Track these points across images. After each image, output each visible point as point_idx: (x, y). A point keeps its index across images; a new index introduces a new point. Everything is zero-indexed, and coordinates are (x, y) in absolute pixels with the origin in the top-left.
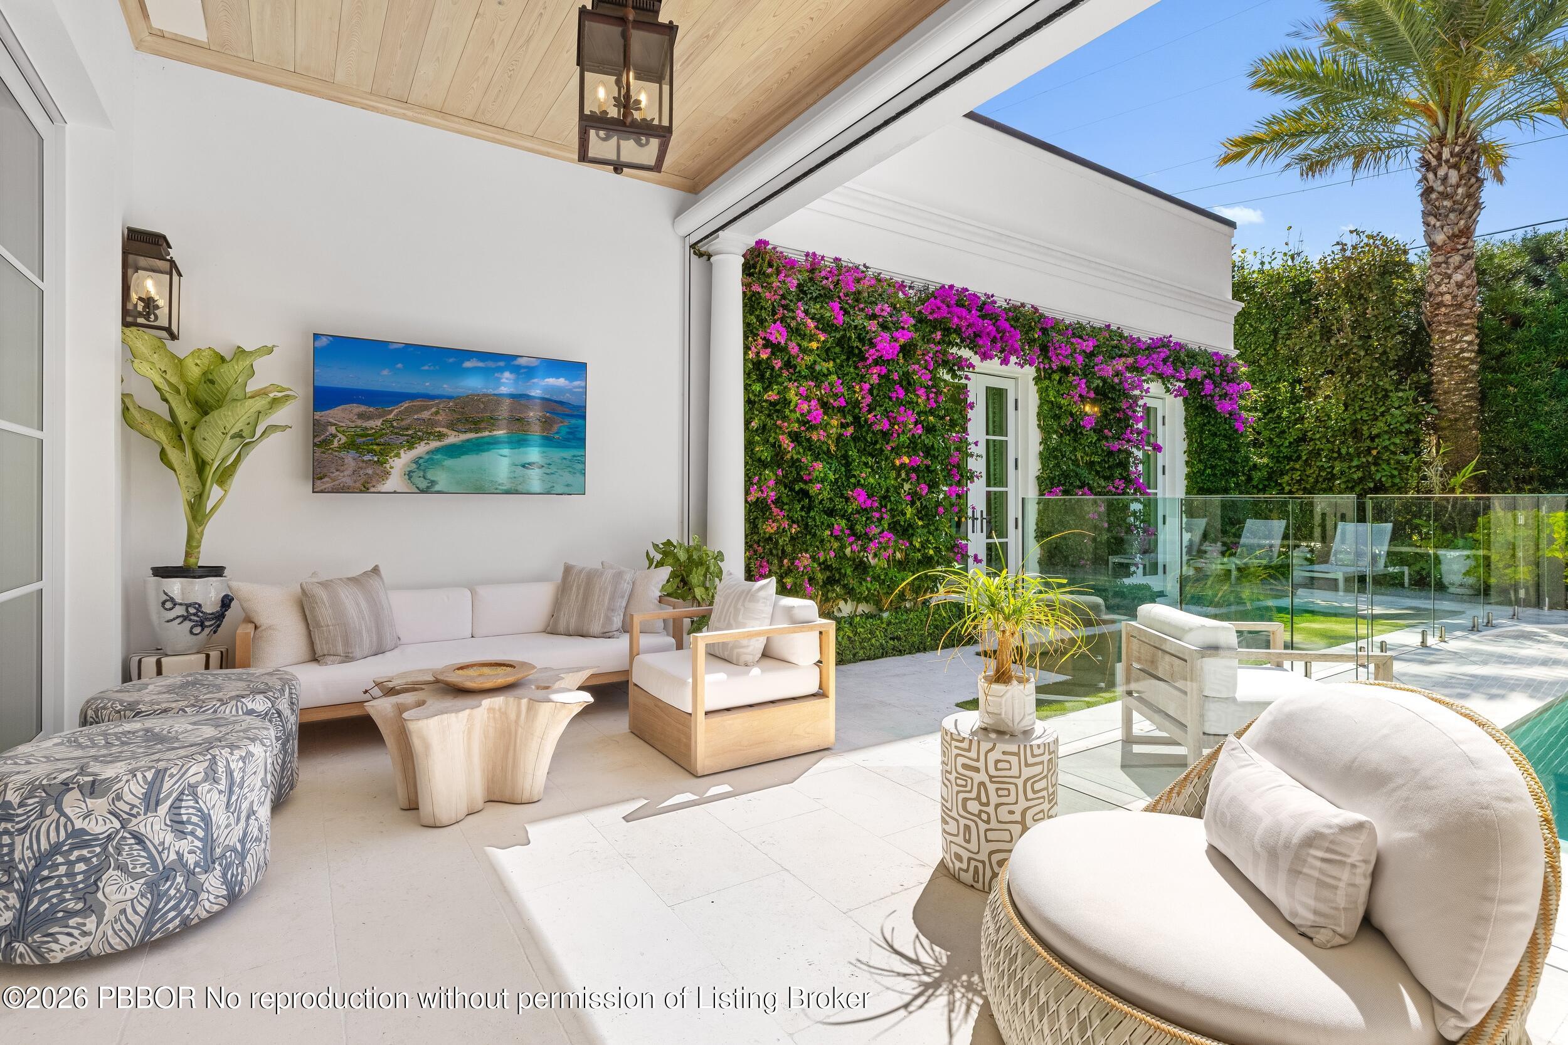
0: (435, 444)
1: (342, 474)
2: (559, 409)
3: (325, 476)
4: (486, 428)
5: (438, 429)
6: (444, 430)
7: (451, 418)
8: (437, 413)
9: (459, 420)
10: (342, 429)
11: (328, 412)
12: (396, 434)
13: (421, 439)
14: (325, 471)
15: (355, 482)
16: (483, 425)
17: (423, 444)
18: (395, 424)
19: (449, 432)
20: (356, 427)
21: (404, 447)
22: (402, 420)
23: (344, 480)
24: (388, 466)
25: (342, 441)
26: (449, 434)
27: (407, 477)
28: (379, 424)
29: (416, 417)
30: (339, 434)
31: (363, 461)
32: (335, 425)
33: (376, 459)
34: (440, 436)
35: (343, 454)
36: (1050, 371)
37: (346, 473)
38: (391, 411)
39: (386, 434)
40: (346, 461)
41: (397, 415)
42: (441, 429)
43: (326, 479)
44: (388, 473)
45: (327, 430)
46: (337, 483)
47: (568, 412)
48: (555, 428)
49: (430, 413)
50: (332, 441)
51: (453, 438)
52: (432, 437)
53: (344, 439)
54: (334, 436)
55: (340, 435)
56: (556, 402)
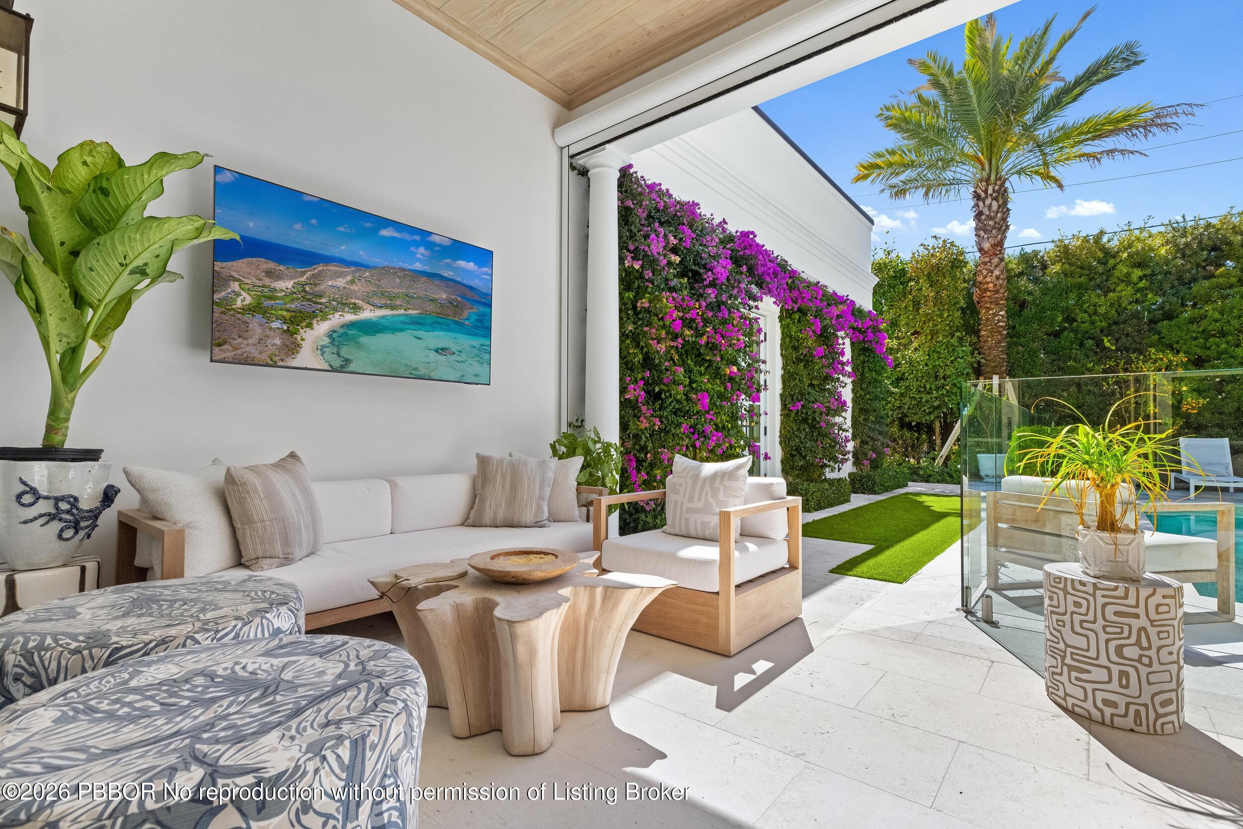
0: (350, 317)
1: (245, 342)
2: (470, 294)
3: (225, 342)
4: (401, 306)
5: (353, 301)
6: (360, 303)
7: (366, 290)
8: (352, 282)
9: (375, 293)
10: (247, 287)
11: (230, 264)
12: (309, 300)
13: (335, 310)
14: (225, 336)
15: (261, 353)
16: (398, 302)
17: (337, 315)
18: (308, 289)
19: (365, 306)
20: (263, 286)
21: (316, 316)
22: (316, 285)
23: (248, 349)
24: (299, 337)
25: (247, 302)
26: (365, 307)
27: (319, 352)
28: (290, 286)
29: (330, 283)
30: (242, 293)
31: (271, 329)
32: (238, 280)
33: (285, 328)
34: (356, 308)
35: (248, 317)
36: (791, 312)
37: (250, 341)
38: (304, 273)
39: (298, 299)
40: (251, 326)
41: (309, 278)
42: (357, 301)
43: (226, 347)
44: (299, 346)
45: (229, 286)
46: (239, 352)
47: (477, 298)
48: (466, 313)
49: (345, 281)
50: (235, 300)
51: (367, 314)
52: (347, 309)
53: (249, 300)
54: (238, 295)
55: (244, 294)
56: (466, 286)
